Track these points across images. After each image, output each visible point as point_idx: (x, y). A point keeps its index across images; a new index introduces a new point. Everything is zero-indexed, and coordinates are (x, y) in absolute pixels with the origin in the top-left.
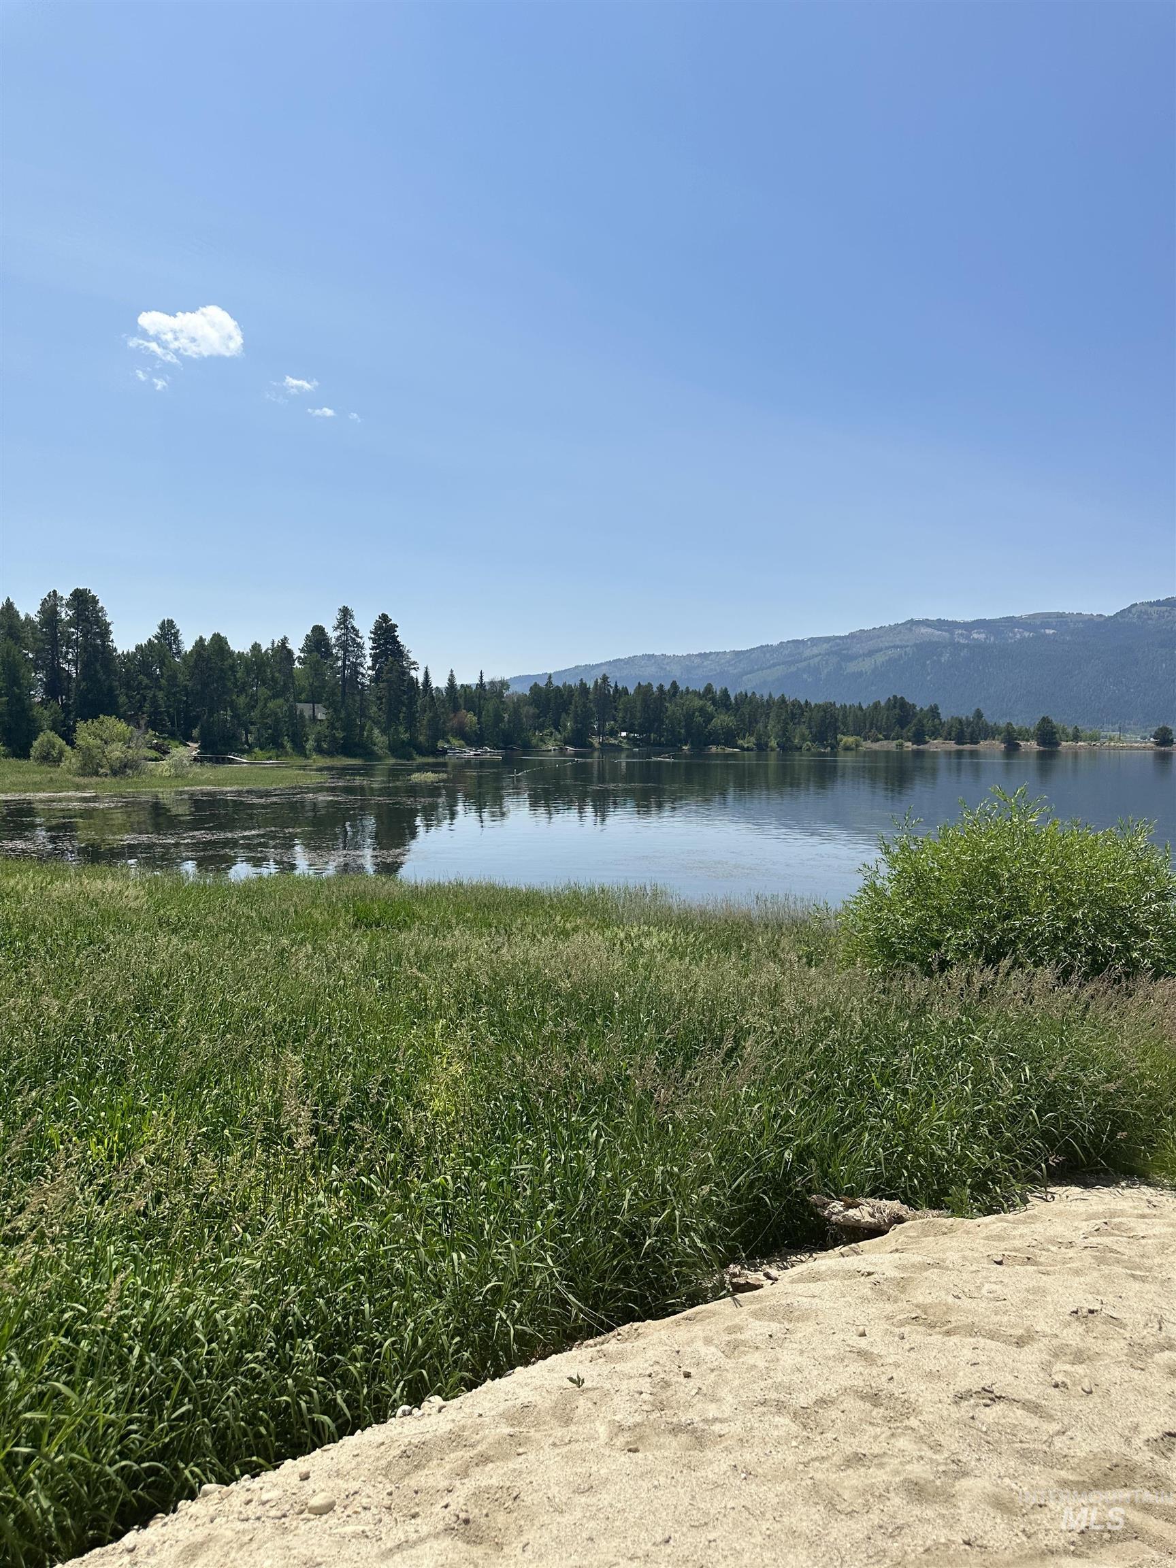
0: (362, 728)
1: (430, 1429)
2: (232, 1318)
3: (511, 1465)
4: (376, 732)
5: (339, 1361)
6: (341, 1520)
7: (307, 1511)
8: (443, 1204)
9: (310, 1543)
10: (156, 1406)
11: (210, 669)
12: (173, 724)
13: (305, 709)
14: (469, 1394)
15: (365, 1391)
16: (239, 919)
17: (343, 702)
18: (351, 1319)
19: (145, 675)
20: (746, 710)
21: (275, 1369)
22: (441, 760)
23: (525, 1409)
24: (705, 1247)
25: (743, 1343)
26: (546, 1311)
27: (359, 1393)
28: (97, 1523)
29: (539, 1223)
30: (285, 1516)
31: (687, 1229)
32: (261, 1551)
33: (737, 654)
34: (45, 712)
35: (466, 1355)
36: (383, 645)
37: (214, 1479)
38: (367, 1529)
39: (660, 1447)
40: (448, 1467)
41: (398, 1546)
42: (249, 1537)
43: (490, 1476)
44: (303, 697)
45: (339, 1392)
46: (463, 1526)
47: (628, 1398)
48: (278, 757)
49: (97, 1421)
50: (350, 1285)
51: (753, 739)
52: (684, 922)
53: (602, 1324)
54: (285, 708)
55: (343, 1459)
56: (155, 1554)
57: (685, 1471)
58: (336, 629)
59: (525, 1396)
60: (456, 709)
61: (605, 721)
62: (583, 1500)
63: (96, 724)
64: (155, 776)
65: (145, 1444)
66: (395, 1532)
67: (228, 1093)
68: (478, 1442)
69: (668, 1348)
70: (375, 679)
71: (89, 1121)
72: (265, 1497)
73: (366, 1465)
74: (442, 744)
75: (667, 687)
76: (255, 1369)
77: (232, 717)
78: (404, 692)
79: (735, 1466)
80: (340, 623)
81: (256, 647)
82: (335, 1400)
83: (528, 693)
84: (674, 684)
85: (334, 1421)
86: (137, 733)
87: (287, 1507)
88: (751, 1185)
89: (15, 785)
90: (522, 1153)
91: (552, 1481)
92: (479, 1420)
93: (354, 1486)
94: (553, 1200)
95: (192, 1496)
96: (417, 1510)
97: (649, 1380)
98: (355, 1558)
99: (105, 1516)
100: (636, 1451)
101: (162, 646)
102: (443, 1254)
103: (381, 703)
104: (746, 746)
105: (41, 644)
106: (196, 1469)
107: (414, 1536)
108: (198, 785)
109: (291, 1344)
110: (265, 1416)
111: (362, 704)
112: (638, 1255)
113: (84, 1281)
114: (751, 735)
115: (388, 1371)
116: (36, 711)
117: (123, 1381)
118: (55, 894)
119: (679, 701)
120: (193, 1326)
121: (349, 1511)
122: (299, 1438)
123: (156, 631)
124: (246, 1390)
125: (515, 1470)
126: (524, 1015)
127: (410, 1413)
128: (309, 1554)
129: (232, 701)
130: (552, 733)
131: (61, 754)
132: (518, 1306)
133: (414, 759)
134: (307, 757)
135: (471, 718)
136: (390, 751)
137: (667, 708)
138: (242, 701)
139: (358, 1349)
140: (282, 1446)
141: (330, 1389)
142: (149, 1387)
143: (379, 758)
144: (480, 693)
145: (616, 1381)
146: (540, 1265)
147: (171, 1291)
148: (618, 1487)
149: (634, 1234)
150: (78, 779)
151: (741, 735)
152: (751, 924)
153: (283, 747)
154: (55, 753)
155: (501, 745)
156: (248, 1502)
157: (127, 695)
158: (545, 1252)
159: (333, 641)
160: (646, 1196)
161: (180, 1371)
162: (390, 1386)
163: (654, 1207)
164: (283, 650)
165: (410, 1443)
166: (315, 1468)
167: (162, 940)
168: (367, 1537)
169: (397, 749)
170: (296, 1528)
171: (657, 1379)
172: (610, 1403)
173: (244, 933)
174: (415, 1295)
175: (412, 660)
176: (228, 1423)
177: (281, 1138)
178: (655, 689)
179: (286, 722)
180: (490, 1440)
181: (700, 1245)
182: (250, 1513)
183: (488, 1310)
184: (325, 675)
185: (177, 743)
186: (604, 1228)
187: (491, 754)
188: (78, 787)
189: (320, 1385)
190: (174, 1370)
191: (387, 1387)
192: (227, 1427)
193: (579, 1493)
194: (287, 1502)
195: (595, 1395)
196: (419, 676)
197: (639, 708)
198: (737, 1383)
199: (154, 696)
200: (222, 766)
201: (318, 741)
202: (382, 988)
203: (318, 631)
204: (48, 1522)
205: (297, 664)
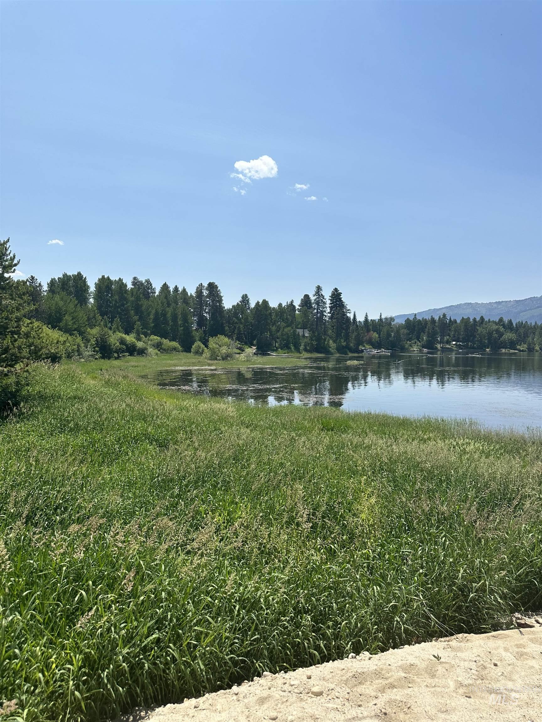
0: (325, 340)
1: (366, 667)
2: (276, 600)
3: (406, 692)
4: (331, 342)
5: (321, 627)
6: (327, 701)
7: (310, 693)
8: (368, 563)
9: (313, 708)
10: (245, 634)
11: (262, 315)
12: (246, 339)
13: (300, 331)
14: (383, 654)
15: (334, 643)
16: (273, 423)
17: (317, 328)
18: (327, 609)
19: (236, 318)
20: (522, 331)
21: (294, 626)
22: (360, 355)
23: (412, 666)
24: (502, 602)
25: (526, 654)
26: (419, 621)
27: (330, 644)
28: (221, 679)
29: (416, 578)
30: (301, 693)
31: (492, 592)
32: (292, 707)
33: (517, 302)
34: (197, 333)
35: (380, 635)
36: (335, 302)
37: (268, 670)
38: (338, 707)
39: (482, 698)
40: (375, 686)
41: (353, 718)
42: (286, 699)
43: (397, 695)
44: (299, 326)
45: (321, 641)
46: (384, 715)
47: (465, 670)
48: (288, 353)
49: (222, 635)
50: (326, 594)
51: (525, 346)
52: (487, 438)
53: (447, 631)
54: (292, 331)
55: (326, 672)
56: (247, 698)
57: (497, 713)
58: (314, 296)
59: (411, 660)
60: (368, 331)
61: (444, 336)
62: (443, 716)
63: (216, 338)
64: (239, 360)
65: (240, 649)
66: (351, 711)
67: (271, 499)
68: (389, 677)
69: (484, 649)
70: (331, 318)
71: (216, 506)
72: (292, 683)
73: (337, 678)
74: (361, 348)
75: (478, 319)
76: (285, 624)
77: (270, 335)
78: (344, 324)
79: (524, 716)
80: (316, 293)
81: (280, 305)
82: (319, 645)
83: (404, 323)
84: (482, 318)
85: (319, 654)
86: (232, 342)
87: (302, 689)
88: (527, 574)
89: (185, 363)
90: (406, 544)
91: (427, 703)
92: (389, 667)
93: (332, 686)
94: (422, 568)
95: (259, 675)
96: (361, 703)
97: (475, 663)
98: (334, 719)
99: (224, 677)
100: (470, 697)
101: (242, 305)
102: (368, 585)
103: (333, 329)
104: (522, 349)
105: (196, 306)
106: (261, 664)
107: (360, 715)
108: (256, 365)
109: (300, 616)
110: (289, 646)
111: (325, 329)
112: (466, 601)
113: (216, 575)
114: (525, 344)
115: (343, 636)
116: (194, 333)
117: (232, 620)
118: (201, 409)
119: (485, 326)
120: (260, 601)
121: (330, 697)
122: (304, 659)
123: (240, 299)
124: (281, 633)
125: (408, 694)
126: (405, 478)
127: (355, 658)
128: (313, 713)
129: (270, 328)
130: (416, 342)
131: (203, 351)
132: (405, 616)
133: (348, 354)
134: (300, 353)
135: (375, 335)
136: (337, 350)
137: (478, 330)
138: (274, 328)
139: (331, 623)
140: (296, 661)
141: (317, 639)
142: (242, 624)
143: (332, 354)
144: (380, 324)
145: (457, 661)
146: (416, 598)
147: (251, 585)
148: (461, 713)
149: (464, 590)
150: (209, 361)
151: (519, 343)
152: (525, 441)
153: (291, 349)
154: (200, 350)
155: (390, 348)
156: (285, 684)
157: (228, 326)
158: (419, 592)
159: (313, 301)
160: (470, 572)
161: (254, 620)
162: (345, 643)
163: (474, 578)
164: (291, 306)
165: (357, 672)
166: (314, 674)
167: (242, 431)
168: (339, 711)
169: (341, 350)
170: (307, 700)
171: (479, 664)
172: (455, 671)
173: (275, 430)
174: (357, 603)
175: (348, 309)
176: (274, 646)
177: (294, 522)
178: (471, 320)
179: (292, 338)
180: (395, 677)
181: (499, 600)
182: (285, 688)
183: (390, 616)
184: (309, 316)
185: (248, 347)
186: (448, 585)
187: (384, 352)
188: (209, 365)
189: (313, 637)
190: (252, 619)
191: (343, 643)
192: (274, 648)
193: (441, 712)
194: (302, 687)
195: (447, 666)
196: (351, 316)
197: (462, 330)
198: (523, 674)
199: (239, 327)
200: (265, 357)
201: (305, 346)
202: (336, 459)
203: (307, 296)
204: (203, 674)
205: (297, 312)
